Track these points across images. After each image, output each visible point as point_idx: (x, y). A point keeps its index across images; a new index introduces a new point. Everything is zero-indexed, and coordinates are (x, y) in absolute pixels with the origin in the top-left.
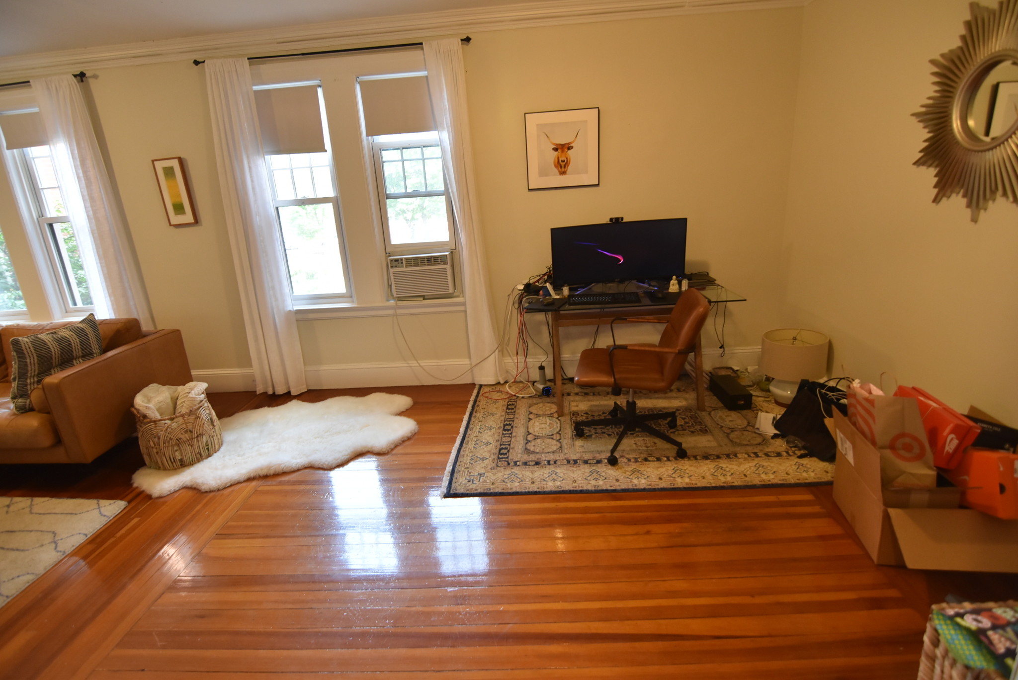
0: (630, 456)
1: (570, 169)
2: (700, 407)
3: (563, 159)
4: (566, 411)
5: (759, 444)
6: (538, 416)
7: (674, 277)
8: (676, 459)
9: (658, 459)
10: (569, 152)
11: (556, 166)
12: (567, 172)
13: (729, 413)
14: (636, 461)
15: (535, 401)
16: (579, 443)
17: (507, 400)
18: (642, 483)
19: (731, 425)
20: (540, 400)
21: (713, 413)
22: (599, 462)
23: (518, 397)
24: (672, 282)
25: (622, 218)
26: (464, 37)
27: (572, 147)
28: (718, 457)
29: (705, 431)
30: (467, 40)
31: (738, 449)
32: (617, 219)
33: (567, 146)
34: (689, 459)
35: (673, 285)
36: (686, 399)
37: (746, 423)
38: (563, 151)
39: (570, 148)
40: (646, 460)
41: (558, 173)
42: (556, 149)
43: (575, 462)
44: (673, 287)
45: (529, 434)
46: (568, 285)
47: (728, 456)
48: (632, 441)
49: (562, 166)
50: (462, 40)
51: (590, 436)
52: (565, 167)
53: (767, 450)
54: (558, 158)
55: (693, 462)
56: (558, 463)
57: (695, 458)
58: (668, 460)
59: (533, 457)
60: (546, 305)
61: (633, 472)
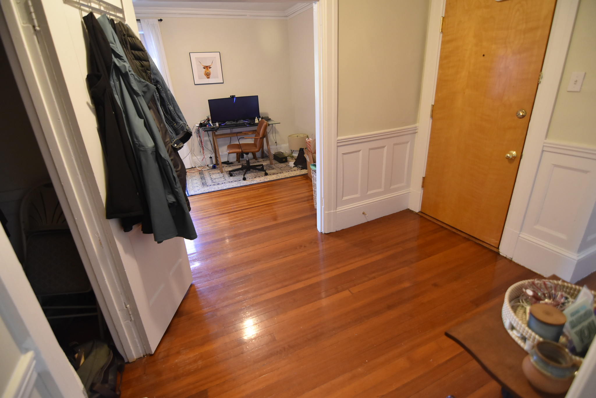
0: (250, 178)
1: (211, 76)
2: (271, 164)
3: (208, 72)
4: (224, 171)
5: (290, 169)
6: (213, 174)
7: (256, 117)
8: (265, 176)
9: (259, 177)
10: (210, 69)
11: (205, 75)
12: (210, 78)
13: (281, 164)
14: (252, 178)
15: (210, 170)
16: (231, 178)
17: (199, 172)
18: (255, 182)
19: (281, 166)
20: (212, 170)
21: (275, 165)
22: (240, 180)
23: (202, 170)
24: (256, 119)
25: (235, 96)
26: (159, 19)
27: (211, 67)
28: (277, 173)
29: (273, 169)
30: (161, 20)
31: (283, 171)
32: (233, 96)
33: (209, 67)
34: (269, 175)
35: (256, 120)
36: (266, 163)
37: (286, 165)
38: (207, 69)
39: (210, 68)
40: (255, 177)
41: (206, 78)
42: (204, 68)
43: (232, 182)
44: (257, 121)
45: (212, 178)
47: (280, 173)
48: (250, 174)
49: (208, 75)
50: (159, 20)
51: (235, 176)
52: (209, 75)
53: (291, 170)
54: (206, 72)
55: (270, 176)
56: (226, 183)
57: (271, 175)
58: (262, 176)
59: (216, 183)
60: (211, 129)
61: (252, 181)
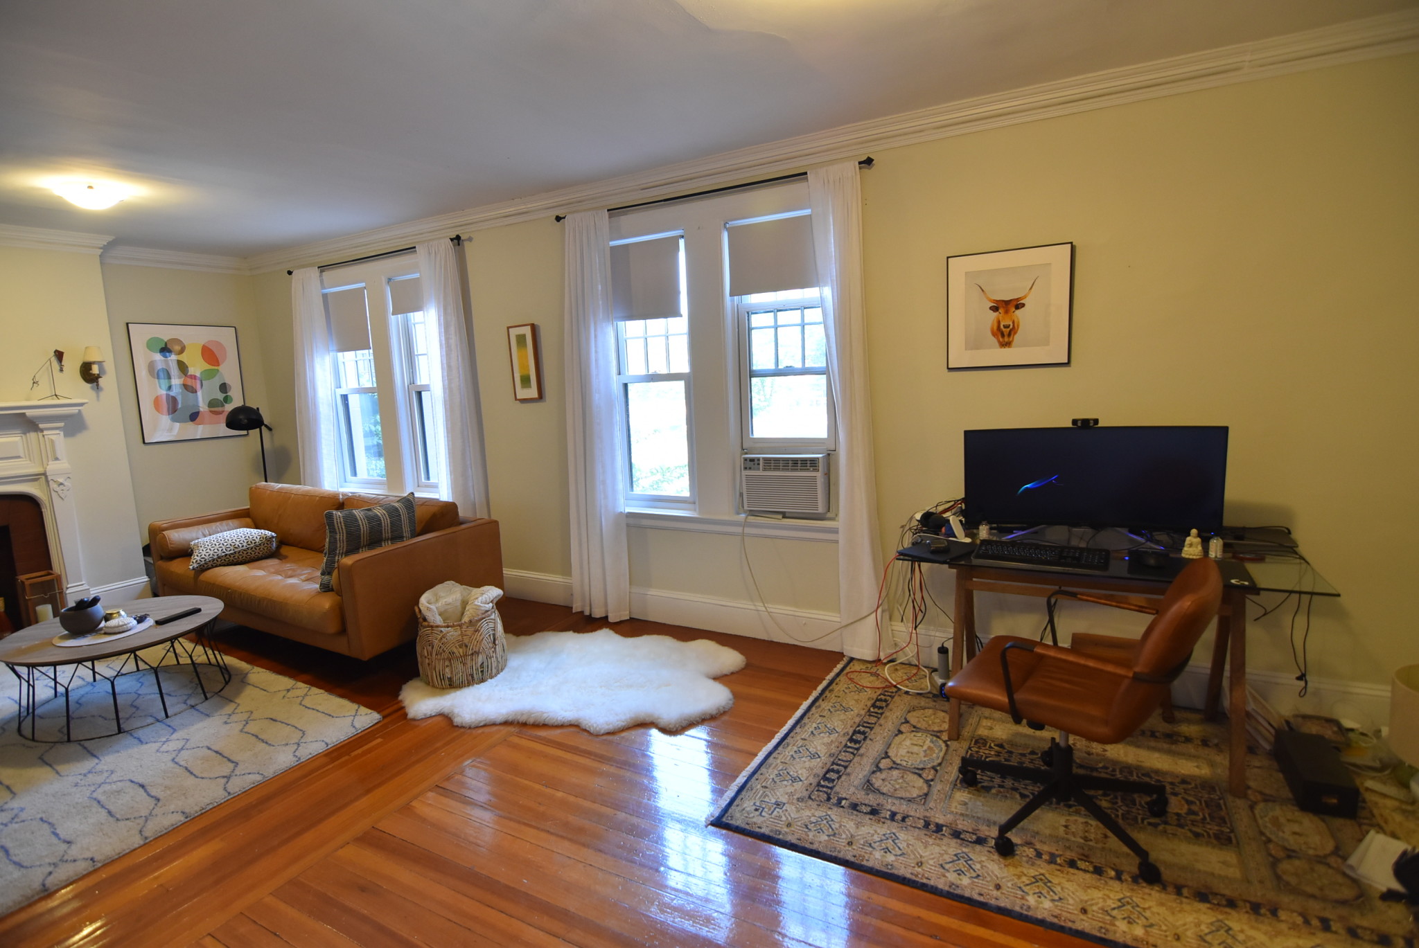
0: (1045, 848)
1: (1017, 338)
2: (1238, 788)
3: (1007, 323)
4: (966, 732)
5: (1344, 903)
6: (916, 729)
7: (1194, 531)
8: (1135, 880)
9: (1098, 871)
10: (1018, 312)
11: (994, 334)
12: (1013, 344)
13: (1298, 814)
14: (1052, 860)
15: (923, 702)
16: (962, 795)
17: (879, 692)
18: (1042, 906)
19: (1292, 842)
20: (932, 704)
21: (1260, 807)
22: (980, 841)
23: (899, 689)
24: (1188, 539)
25: (1096, 421)
26: (864, 158)
27: (1023, 305)
28: (1231, 904)
29: (1225, 840)
30: (869, 161)
31: (1285, 899)
32: (1085, 422)
33: (1015, 303)
34: (1164, 888)
35: (1191, 545)
36: (1212, 764)
37: (1330, 846)
38: (1007, 312)
39: (1019, 306)
40: (1072, 864)
41: (997, 344)
42: (994, 309)
43: (939, 828)
44: (1192, 548)
45: (887, 756)
46: (989, 523)
47: (1255, 908)
48: (1062, 821)
49: (1005, 335)
50: (860, 163)
51: (987, 789)
52: (1009, 335)
53: (1358, 920)
54: (999, 322)
55: (1169, 898)
56: (909, 822)
57: (1178, 890)
58: (1119, 877)
59: (872, 799)
61: (1036, 880)
